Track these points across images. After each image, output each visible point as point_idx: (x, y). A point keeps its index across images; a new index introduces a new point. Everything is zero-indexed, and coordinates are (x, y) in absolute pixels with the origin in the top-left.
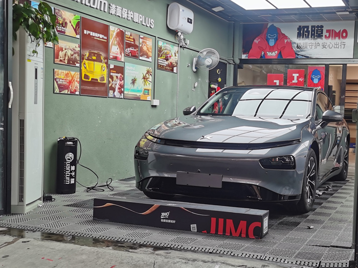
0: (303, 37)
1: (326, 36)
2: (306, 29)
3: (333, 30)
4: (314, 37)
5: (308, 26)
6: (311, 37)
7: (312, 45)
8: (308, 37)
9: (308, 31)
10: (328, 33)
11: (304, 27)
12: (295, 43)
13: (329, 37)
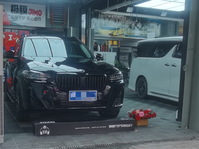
0: (15, 12)
1: (29, 13)
2: (16, 7)
3: (33, 9)
4: (22, 13)
5: (18, 5)
6: (20, 12)
7: (21, 18)
8: (18, 12)
9: (17, 9)
10: (30, 11)
11: (15, 6)
12: (10, 15)
13: (31, 13)
